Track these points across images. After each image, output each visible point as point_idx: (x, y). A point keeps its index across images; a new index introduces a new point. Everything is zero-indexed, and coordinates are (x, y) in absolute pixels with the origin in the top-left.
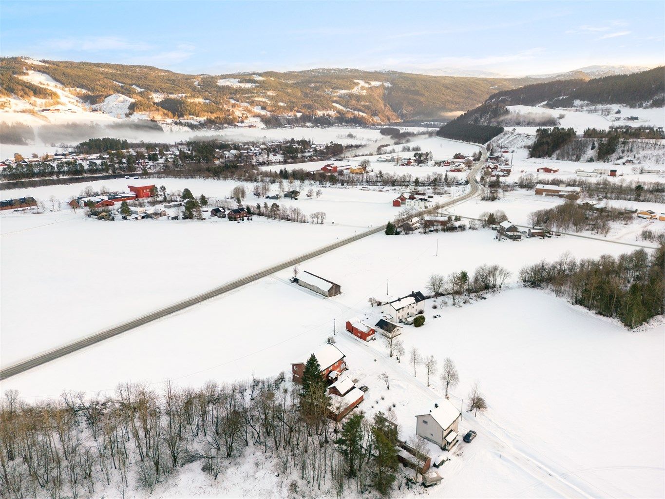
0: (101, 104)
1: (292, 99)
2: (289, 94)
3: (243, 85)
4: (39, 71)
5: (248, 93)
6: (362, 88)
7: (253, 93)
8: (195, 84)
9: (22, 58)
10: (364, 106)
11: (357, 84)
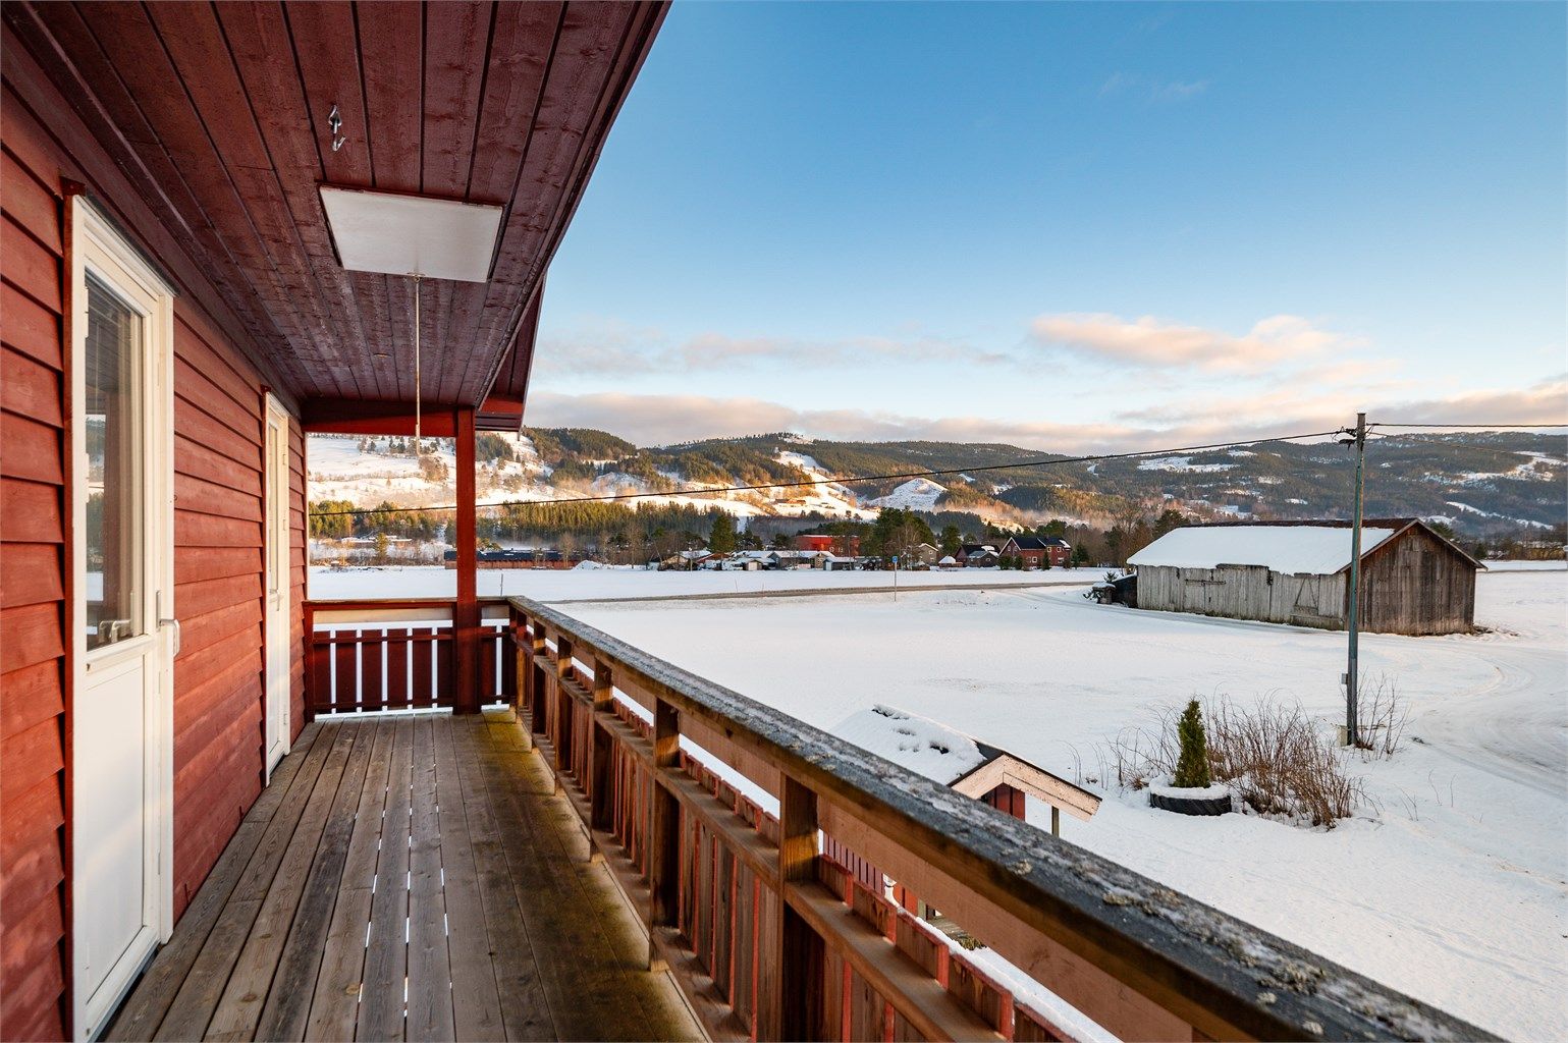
0: (887, 498)
1: (1325, 491)
2: (1316, 482)
3: (1198, 468)
4: (798, 452)
5: (1209, 481)
6: (1539, 467)
7: (1223, 480)
8: (1089, 469)
9: (780, 434)
10: (1543, 507)
11: (1528, 459)
